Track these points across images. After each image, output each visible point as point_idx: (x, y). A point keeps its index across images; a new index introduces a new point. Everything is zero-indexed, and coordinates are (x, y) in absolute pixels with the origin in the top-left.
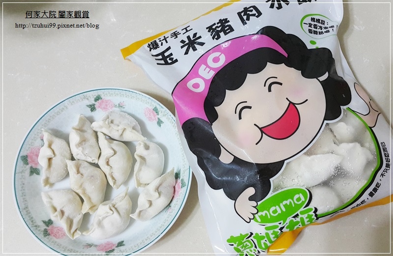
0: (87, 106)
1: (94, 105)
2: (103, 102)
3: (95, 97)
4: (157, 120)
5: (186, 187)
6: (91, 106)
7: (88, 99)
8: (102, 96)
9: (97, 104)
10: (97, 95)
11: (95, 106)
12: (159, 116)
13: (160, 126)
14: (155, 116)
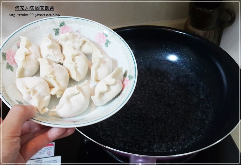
0: (54, 29)
1: (58, 29)
2: (65, 28)
3: (61, 23)
4: (106, 41)
5: (134, 79)
6: (56, 30)
7: (55, 24)
8: (66, 23)
9: (61, 29)
10: (62, 21)
11: (59, 31)
12: (107, 38)
13: (107, 46)
14: (104, 39)
